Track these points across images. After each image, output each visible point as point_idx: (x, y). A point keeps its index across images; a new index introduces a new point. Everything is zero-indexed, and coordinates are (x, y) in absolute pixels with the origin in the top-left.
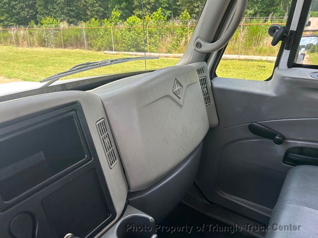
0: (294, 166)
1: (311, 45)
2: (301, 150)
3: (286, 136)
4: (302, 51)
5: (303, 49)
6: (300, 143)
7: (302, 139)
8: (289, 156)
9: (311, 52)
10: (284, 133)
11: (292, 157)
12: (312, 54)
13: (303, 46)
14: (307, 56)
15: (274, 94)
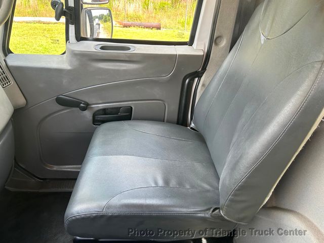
0: (99, 125)
1: (103, 15)
2: (104, 111)
3: (89, 102)
4: (96, 21)
5: (97, 20)
6: (101, 106)
7: (101, 102)
8: (96, 118)
9: (104, 22)
10: (87, 100)
11: (99, 119)
12: (105, 23)
13: (96, 17)
14: (102, 25)
15: (69, 68)
